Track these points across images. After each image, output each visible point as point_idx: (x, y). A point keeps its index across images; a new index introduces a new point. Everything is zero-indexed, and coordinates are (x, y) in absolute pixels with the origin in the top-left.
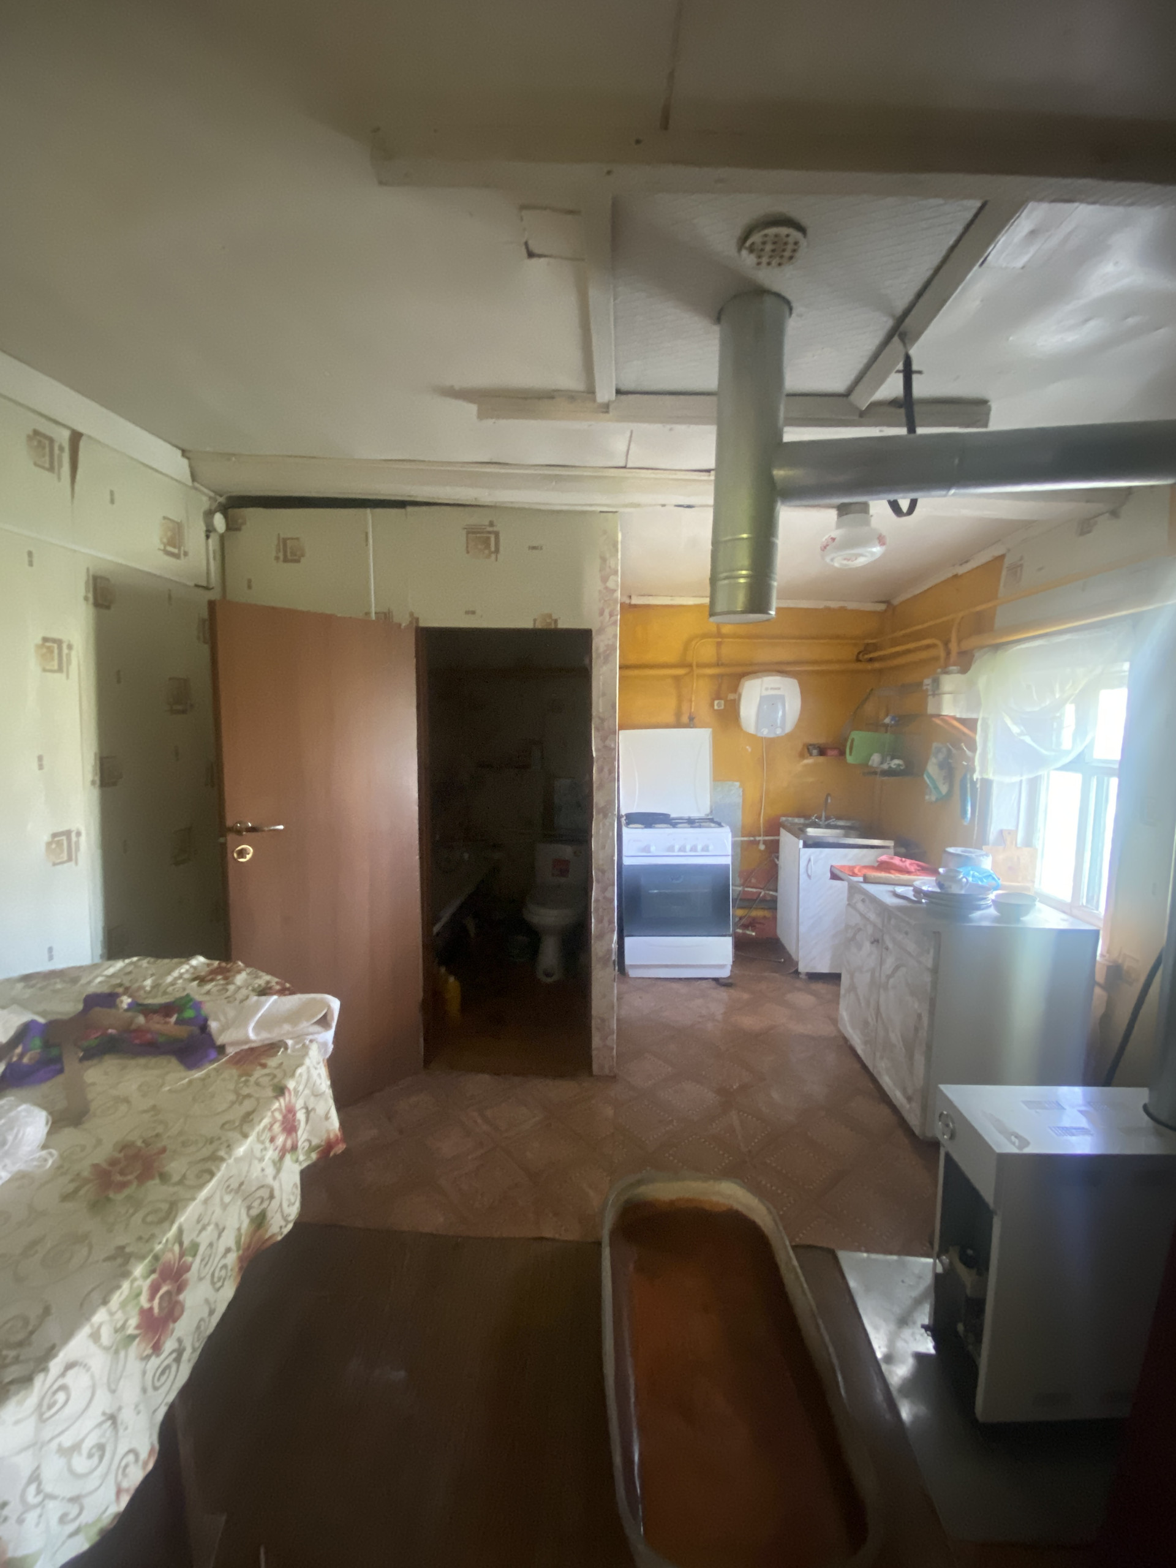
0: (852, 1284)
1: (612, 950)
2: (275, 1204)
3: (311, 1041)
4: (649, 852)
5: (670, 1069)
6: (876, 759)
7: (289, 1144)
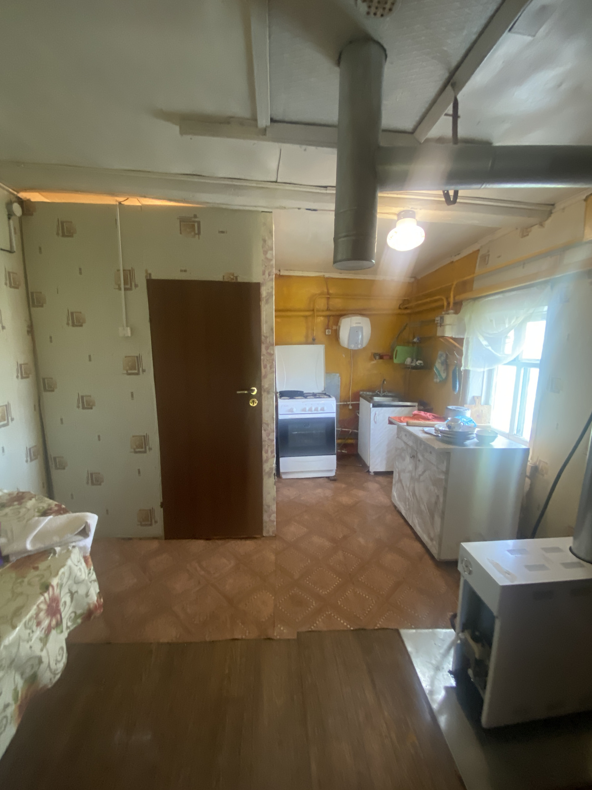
0: (409, 649)
1: (273, 468)
2: (44, 666)
3: (74, 547)
4: (292, 412)
5: (305, 529)
6: (408, 361)
7: (54, 622)
